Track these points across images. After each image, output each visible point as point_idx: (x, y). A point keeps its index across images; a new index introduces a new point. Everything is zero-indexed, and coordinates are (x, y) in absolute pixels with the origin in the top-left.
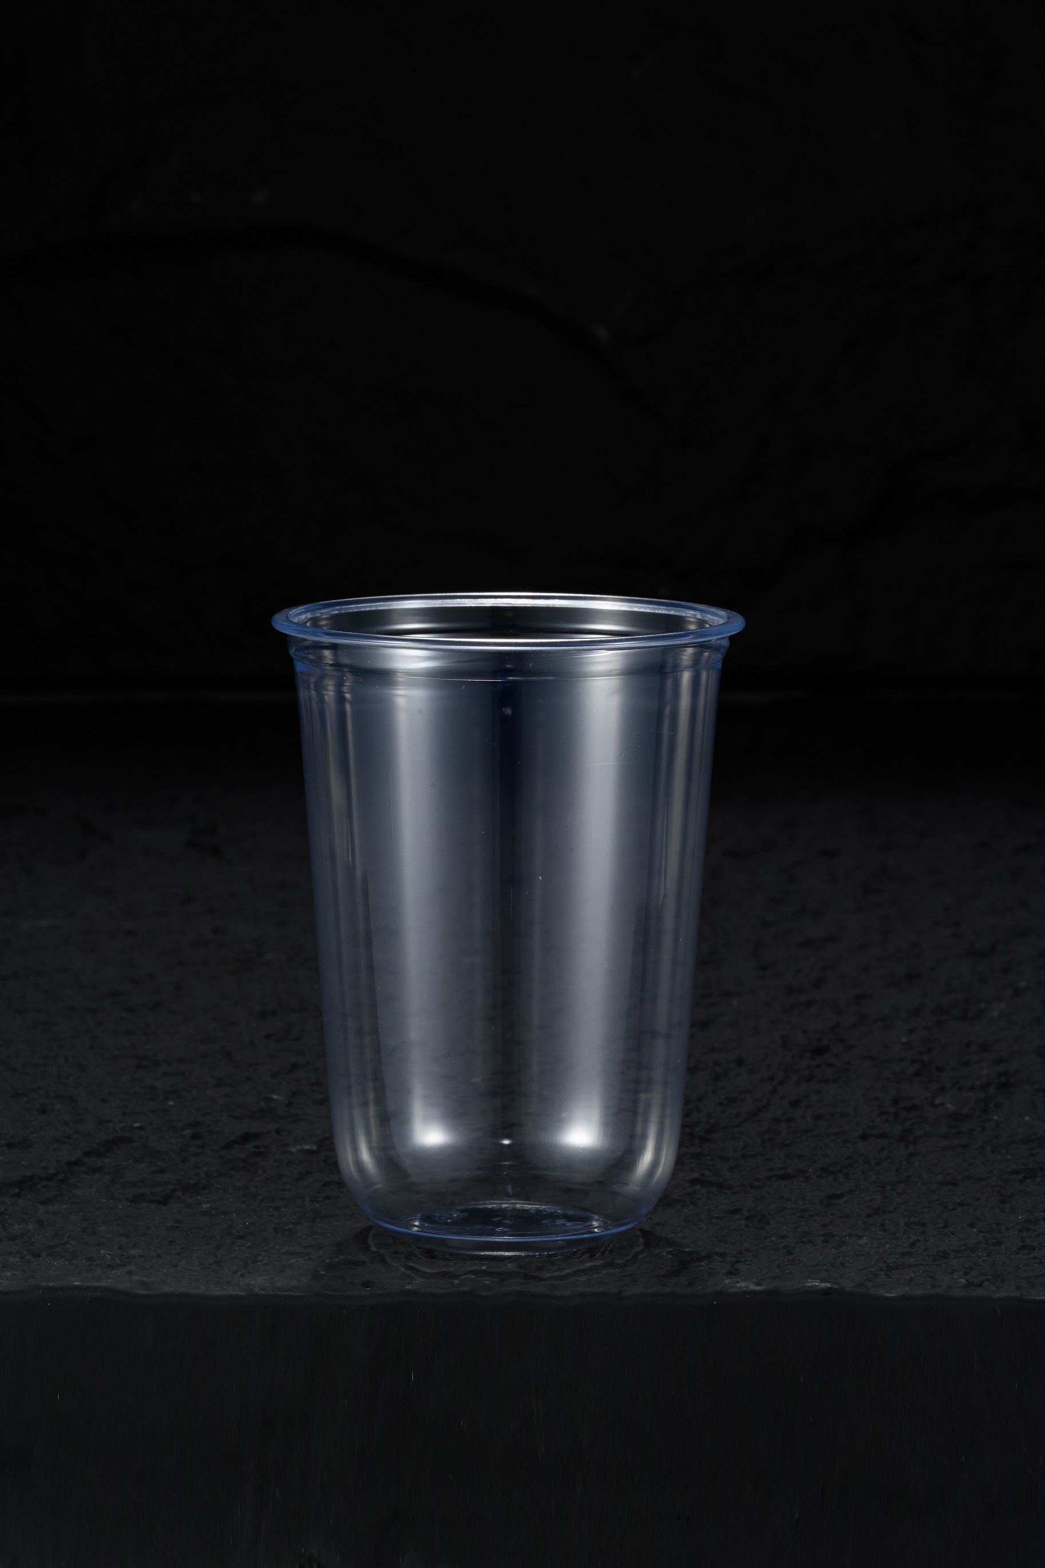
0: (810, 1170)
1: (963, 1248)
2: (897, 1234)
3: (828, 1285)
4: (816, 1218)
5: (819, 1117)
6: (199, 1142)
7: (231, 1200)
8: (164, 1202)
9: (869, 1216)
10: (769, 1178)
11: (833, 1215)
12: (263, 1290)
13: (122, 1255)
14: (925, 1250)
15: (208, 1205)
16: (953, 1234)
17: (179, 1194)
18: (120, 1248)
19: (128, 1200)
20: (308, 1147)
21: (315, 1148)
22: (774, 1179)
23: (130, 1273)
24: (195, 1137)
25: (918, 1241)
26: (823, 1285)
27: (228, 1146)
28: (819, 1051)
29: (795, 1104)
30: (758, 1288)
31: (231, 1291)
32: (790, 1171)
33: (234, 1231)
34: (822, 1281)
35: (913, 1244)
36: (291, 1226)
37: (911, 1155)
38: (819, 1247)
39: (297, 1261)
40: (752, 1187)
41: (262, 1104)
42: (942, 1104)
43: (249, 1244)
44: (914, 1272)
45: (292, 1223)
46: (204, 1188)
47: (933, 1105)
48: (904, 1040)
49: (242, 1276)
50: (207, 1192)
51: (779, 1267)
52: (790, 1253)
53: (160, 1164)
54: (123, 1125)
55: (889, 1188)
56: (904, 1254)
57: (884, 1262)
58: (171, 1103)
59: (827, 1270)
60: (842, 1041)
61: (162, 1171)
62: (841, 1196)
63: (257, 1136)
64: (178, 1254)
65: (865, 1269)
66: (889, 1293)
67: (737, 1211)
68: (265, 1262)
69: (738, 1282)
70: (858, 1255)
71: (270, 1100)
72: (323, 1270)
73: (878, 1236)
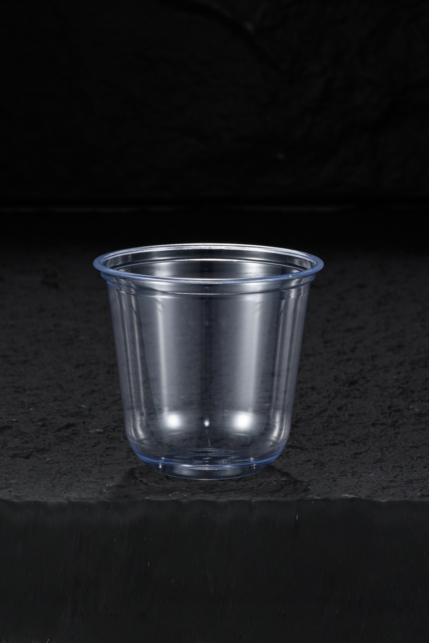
0: (346, 441)
1: (420, 478)
2: (388, 472)
3: (353, 496)
4: (348, 464)
5: (351, 415)
6: (45, 428)
7: (61, 456)
8: (27, 458)
9: (374, 463)
10: (326, 445)
11: (357, 462)
12: (74, 499)
13: (6, 483)
14: (401, 479)
15: (49, 459)
16: (416, 472)
17: (35, 453)
18: (5, 479)
19: (10, 456)
20: (99, 430)
21: (102, 431)
22: (328, 445)
23: (10, 491)
24: (43, 426)
25: (398, 475)
26: (350, 496)
27: (59, 430)
28: (353, 383)
29: (340, 409)
30: (318, 498)
31: (60, 500)
32: (336, 441)
33: (62, 471)
34: (350, 494)
35: (396, 477)
36: (90, 469)
37: (397, 433)
38: (349, 478)
39: (92, 486)
40: (317, 449)
41: (76, 410)
42: (413, 409)
43: (69, 477)
44: (395, 490)
45: (90, 467)
46: (47, 451)
47: (408, 409)
48: (395, 377)
49: (65, 493)
50: (49, 452)
51: (329, 487)
52: (335, 481)
53: (26, 439)
54: (8, 420)
55: (385, 449)
56: (391, 481)
57: (381, 485)
58: (31, 409)
59: (352, 489)
60: (364, 378)
61: (27, 442)
62: (361, 453)
63: (74, 425)
64: (34, 482)
65: (372, 488)
66: (383, 500)
67: (309, 461)
68: (76, 486)
69: (308, 495)
70: (368, 482)
71: (80, 407)
72: (105, 490)
73: (378, 473)
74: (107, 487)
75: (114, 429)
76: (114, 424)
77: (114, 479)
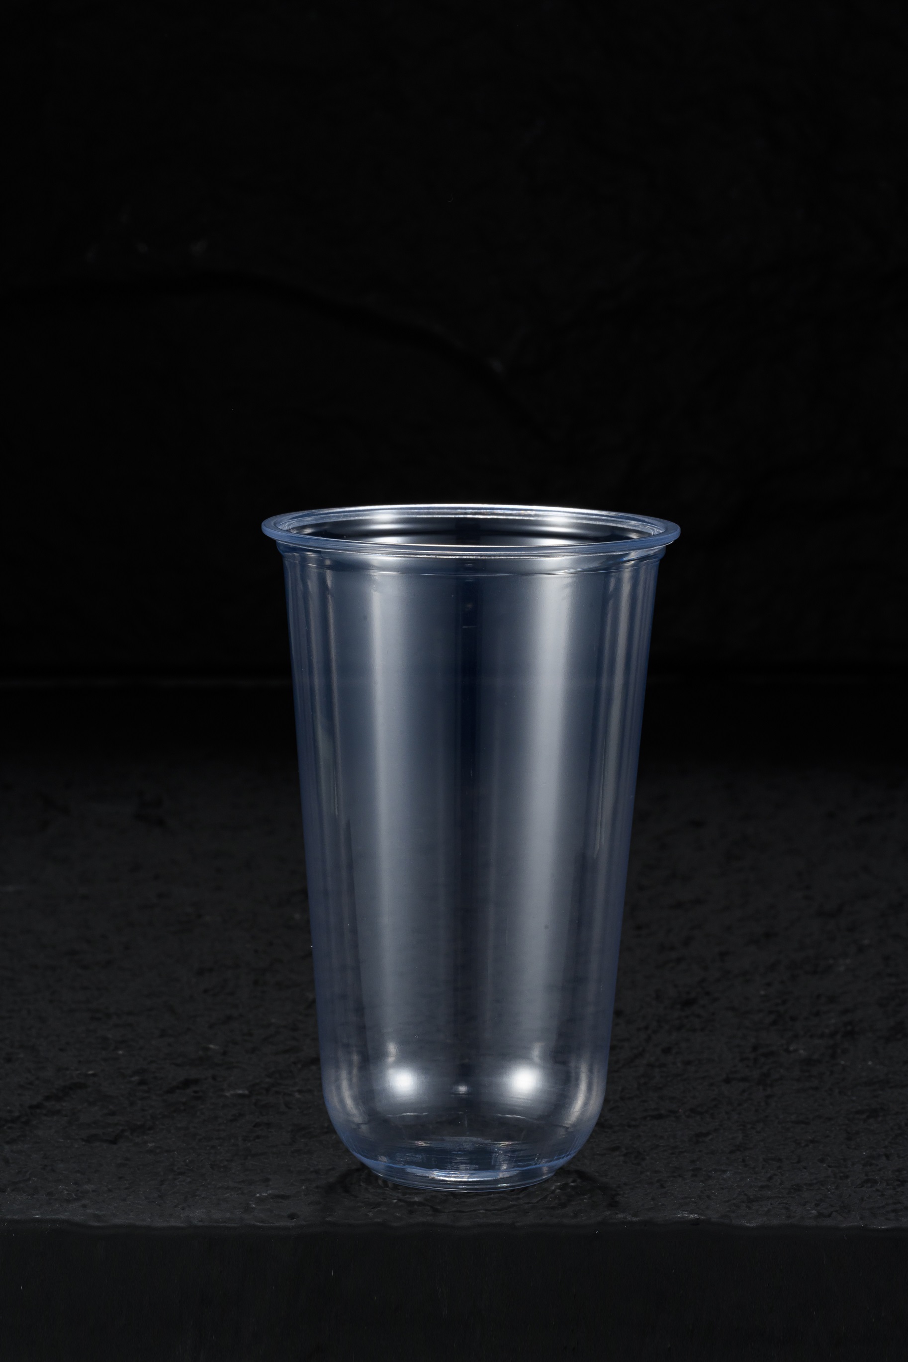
0: (680, 1111)
1: (814, 1181)
2: (757, 1169)
3: (696, 1216)
4: (685, 1154)
5: (688, 1063)
6: (145, 1088)
7: (174, 1139)
8: (114, 1142)
9: (731, 1152)
10: (645, 1118)
11: (700, 1151)
12: (200, 1221)
13: (78, 1190)
14: (781, 1184)
15: (153, 1144)
16: (805, 1169)
17: (127, 1134)
18: (76, 1183)
19: (83, 1140)
20: (240, 1092)
21: (246, 1092)
22: (648, 1119)
23: (84, 1206)
24: (142, 1083)
25: (775, 1175)
26: (692, 1216)
27: (171, 1091)
28: (688, 1003)
29: (667, 1051)
30: (635, 1219)
31: (173, 1223)
32: (663, 1112)
33: (176, 1168)
34: (691, 1212)
35: (770, 1178)
36: (226, 1163)
37: (769, 1097)
38: (688, 1181)
39: (231, 1195)
40: (629, 1126)
41: (201, 1053)
42: (796, 1051)
43: (189, 1180)
44: (771, 1204)
45: (227, 1161)
46: (150, 1129)
47: (787, 1051)
48: (762, 993)
49: (183, 1209)
50: (152, 1132)
51: (653, 1199)
52: (662, 1186)
53: (111, 1107)
54: (78, 1072)
55: (749, 1126)
56: (762, 1187)
57: (745, 1195)
58: (120, 1052)
59: (695, 1203)
60: (708, 994)
61: (113, 1114)
62: (707, 1134)
63: (196, 1082)
64: (126, 1189)
65: (728, 1201)
66: (750, 1223)
67: (617, 1148)
68: (203, 1196)
69: (617, 1214)
70: (722, 1189)
71: (208, 1049)
72: (254, 1204)
73: (740, 1171)
74: (258, 1197)
75: (267, 1090)
76: (268, 1080)
77: (271, 1183)
